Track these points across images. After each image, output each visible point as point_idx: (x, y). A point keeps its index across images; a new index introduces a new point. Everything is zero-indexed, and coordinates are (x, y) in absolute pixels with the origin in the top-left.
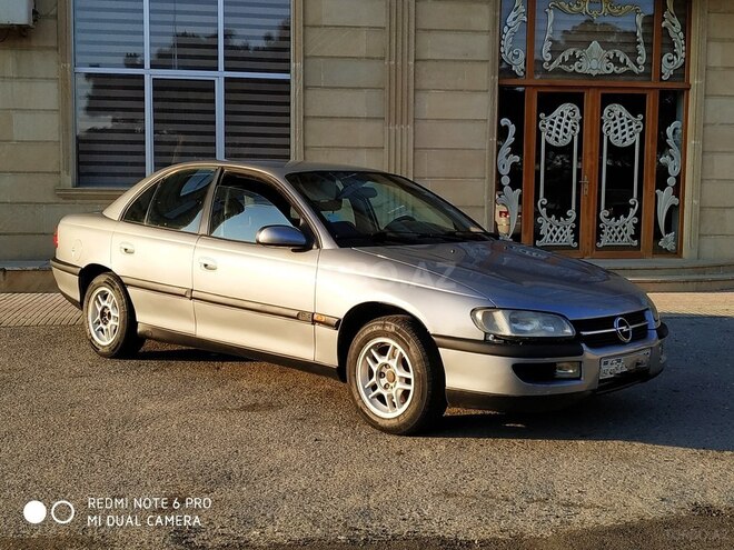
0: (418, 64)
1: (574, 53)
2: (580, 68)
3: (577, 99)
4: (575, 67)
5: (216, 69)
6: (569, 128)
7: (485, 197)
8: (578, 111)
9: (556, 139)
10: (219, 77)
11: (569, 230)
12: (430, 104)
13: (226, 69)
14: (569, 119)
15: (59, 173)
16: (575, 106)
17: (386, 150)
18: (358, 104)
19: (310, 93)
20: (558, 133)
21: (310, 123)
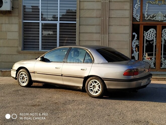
0: (110, 19)
1: (154, 15)
2: (156, 19)
3: (155, 27)
4: (154, 19)
5: (57, 21)
6: (152, 35)
7: (128, 54)
8: (155, 31)
9: (149, 38)
10: (58, 23)
11: (152, 63)
12: (113, 29)
13: (60, 21)
14: (152, 33)
15: (18, 47)
16: (154, 29)
17: (101, 41)
18: (93, 29)
19: (81, 26)
20: (149, 37)
21: (81, 34)
